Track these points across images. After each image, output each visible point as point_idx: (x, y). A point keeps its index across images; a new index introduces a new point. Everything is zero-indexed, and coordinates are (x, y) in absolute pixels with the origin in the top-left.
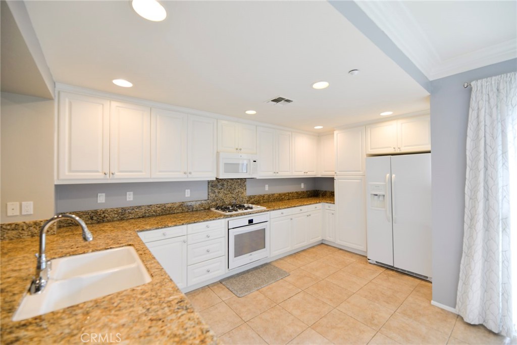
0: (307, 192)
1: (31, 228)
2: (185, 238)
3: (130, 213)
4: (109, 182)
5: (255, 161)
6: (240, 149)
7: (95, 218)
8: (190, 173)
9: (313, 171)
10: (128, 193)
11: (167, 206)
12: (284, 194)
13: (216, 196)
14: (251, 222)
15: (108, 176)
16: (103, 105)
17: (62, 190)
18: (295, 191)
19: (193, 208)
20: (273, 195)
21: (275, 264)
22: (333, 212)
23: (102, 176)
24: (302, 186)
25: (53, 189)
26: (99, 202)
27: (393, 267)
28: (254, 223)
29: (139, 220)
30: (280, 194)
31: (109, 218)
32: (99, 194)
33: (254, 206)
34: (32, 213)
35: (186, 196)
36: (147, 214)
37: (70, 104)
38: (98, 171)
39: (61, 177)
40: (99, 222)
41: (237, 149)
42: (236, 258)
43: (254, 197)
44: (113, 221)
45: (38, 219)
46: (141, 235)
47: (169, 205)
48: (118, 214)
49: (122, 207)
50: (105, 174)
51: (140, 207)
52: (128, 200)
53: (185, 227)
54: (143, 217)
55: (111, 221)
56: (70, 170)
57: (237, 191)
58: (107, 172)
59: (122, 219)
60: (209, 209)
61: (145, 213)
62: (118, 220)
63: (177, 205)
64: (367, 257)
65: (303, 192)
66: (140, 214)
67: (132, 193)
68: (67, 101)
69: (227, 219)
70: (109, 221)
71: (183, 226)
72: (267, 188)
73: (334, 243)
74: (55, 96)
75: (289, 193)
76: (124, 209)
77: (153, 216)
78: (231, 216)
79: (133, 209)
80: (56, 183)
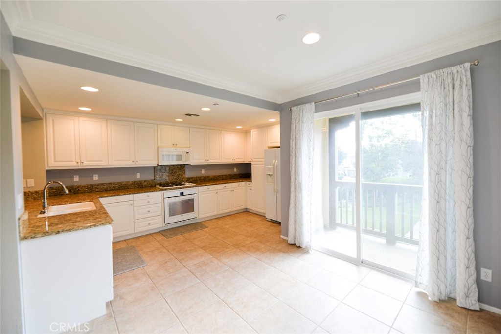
0: (239, 174)
1: (34, 195)
2: (131, 202)
3: (96, 188)
4: (80, 168)
5: (188, 153)
6: (176, 145)
7: (72, 191)
8: (137, 162)
9: (241, 159)
10: (94, 175)
11: (123, 184)
12: (219, 176)
13: (160, 177)
14: (182, 193)
15: (79, 164)
16: (74, 120)
17: (51, 173)
18: (228, 174)
19: (142, 185)
20: (208, 176)
21: (203, 223)
22: (251, 188)
23: (76, 164)
24: (235, 170)
25: (45, 172)
26: (75, 180)
27: (277, 221)
28: (184, 194)
29: (103, 192)
30: (214, 176)
31: (82, 191)
32: (75, 176)
33: (187, 183)
34: (33, 185)
35: (137, 177)
36: (109, 189)
37: (53, 121)
38: (72, 161)
39: (50, 165)
40: (75, 193)
41: (173, 145)
42: (170, 217)
43: (192, 178)
44: (85, 193)
45: (37, 189)
46: (101, 199)
47: (125, 183)
48: (88, 188)
49: (91, 184)
50: (77, 163)
51: (103, 184)
52: (94, 179)
53: (131, 195)
54: (105, 191)
55: (84, 193)
56: (55, 161)
57: (178, 173)
58: (79, 161)
59: (91, 192)
60: (155, 186)
61: (107, 188)
62: (88, 192)
63: (130, 183)
64: (265, 217)
65: (236, 175)
66: (103, 189)
67: (97, 175)
68: (51, 119)
69: (163, 192)
70: (82, 193)
71: (130, 195)
72: (203, 171)
73: (252, 210)
74: (43, 117)
75: (222, 175)
76: (92, 186)
77: (113, 190)
78: (166, 190)
79: (98, 186)
80: (47, 168)
